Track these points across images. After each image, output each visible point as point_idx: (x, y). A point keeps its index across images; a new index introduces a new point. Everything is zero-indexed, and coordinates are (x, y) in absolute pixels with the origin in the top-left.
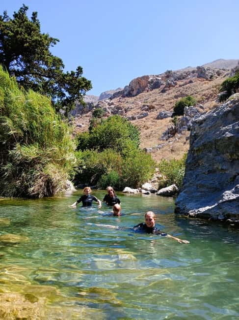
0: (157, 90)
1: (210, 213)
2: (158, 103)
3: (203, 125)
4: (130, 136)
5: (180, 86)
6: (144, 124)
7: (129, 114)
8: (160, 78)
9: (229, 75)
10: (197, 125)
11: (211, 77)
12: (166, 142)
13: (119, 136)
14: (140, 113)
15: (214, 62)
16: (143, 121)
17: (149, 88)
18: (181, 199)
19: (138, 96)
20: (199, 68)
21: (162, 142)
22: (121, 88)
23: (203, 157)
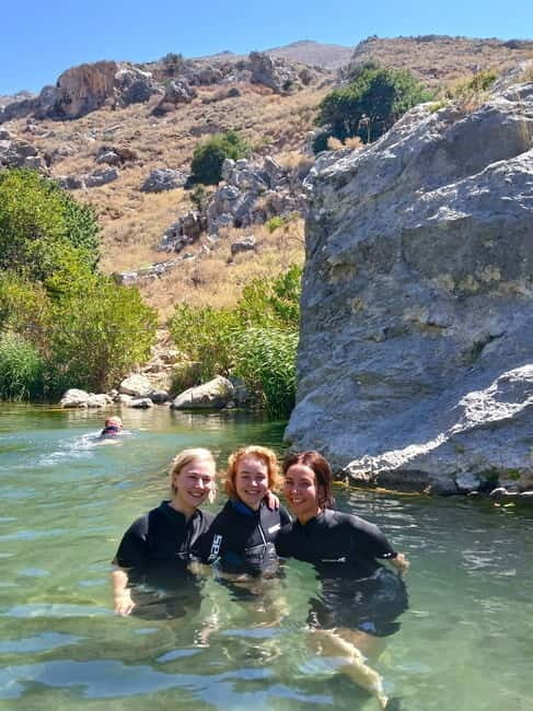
0: (140, 107)
1: (426, 468)
2: (143, 146)
3: (350, 187)
4: (68, 235)
5: (206, 102)
6: (106, 202)
7: (60, 172)
8: (148, 74)
9: (334, 84)
10: (330, 188)
11: (287, 85)
12: (177, 259)
13: (33, 232)
14: (93, 170)
15: (292, 46)
16: (101, 192)
17: (116, 100)
18: (306, 424)
19: (84, 120)
20: (255, 56)
21: (163, 256)
22: (31, 91)
23: (362, 288)
